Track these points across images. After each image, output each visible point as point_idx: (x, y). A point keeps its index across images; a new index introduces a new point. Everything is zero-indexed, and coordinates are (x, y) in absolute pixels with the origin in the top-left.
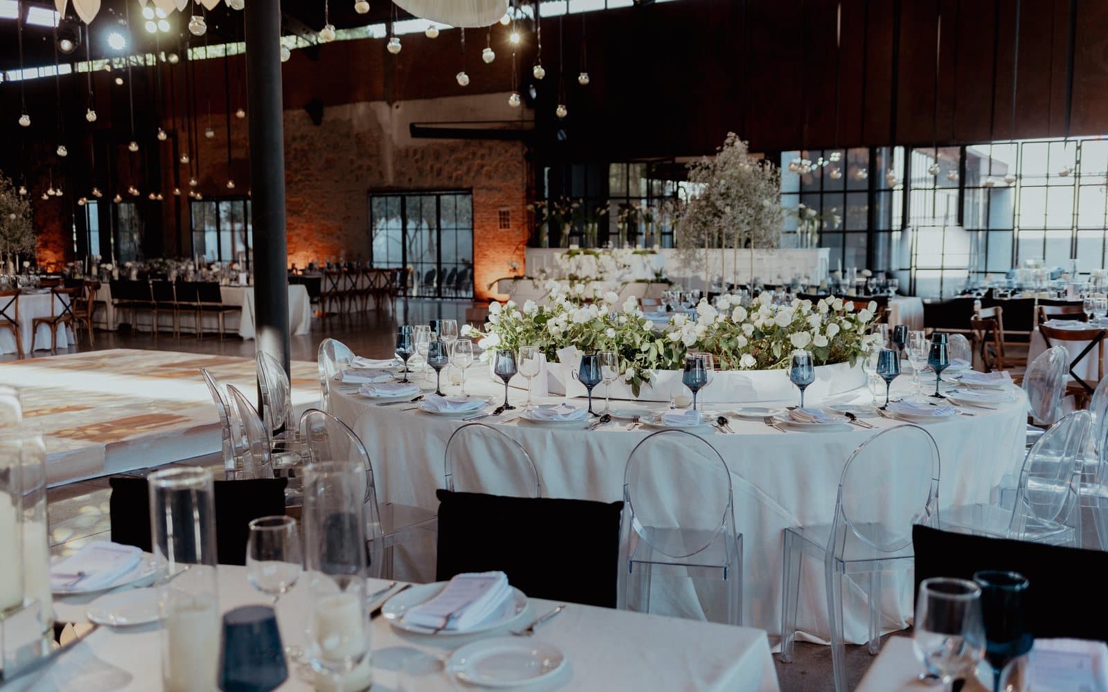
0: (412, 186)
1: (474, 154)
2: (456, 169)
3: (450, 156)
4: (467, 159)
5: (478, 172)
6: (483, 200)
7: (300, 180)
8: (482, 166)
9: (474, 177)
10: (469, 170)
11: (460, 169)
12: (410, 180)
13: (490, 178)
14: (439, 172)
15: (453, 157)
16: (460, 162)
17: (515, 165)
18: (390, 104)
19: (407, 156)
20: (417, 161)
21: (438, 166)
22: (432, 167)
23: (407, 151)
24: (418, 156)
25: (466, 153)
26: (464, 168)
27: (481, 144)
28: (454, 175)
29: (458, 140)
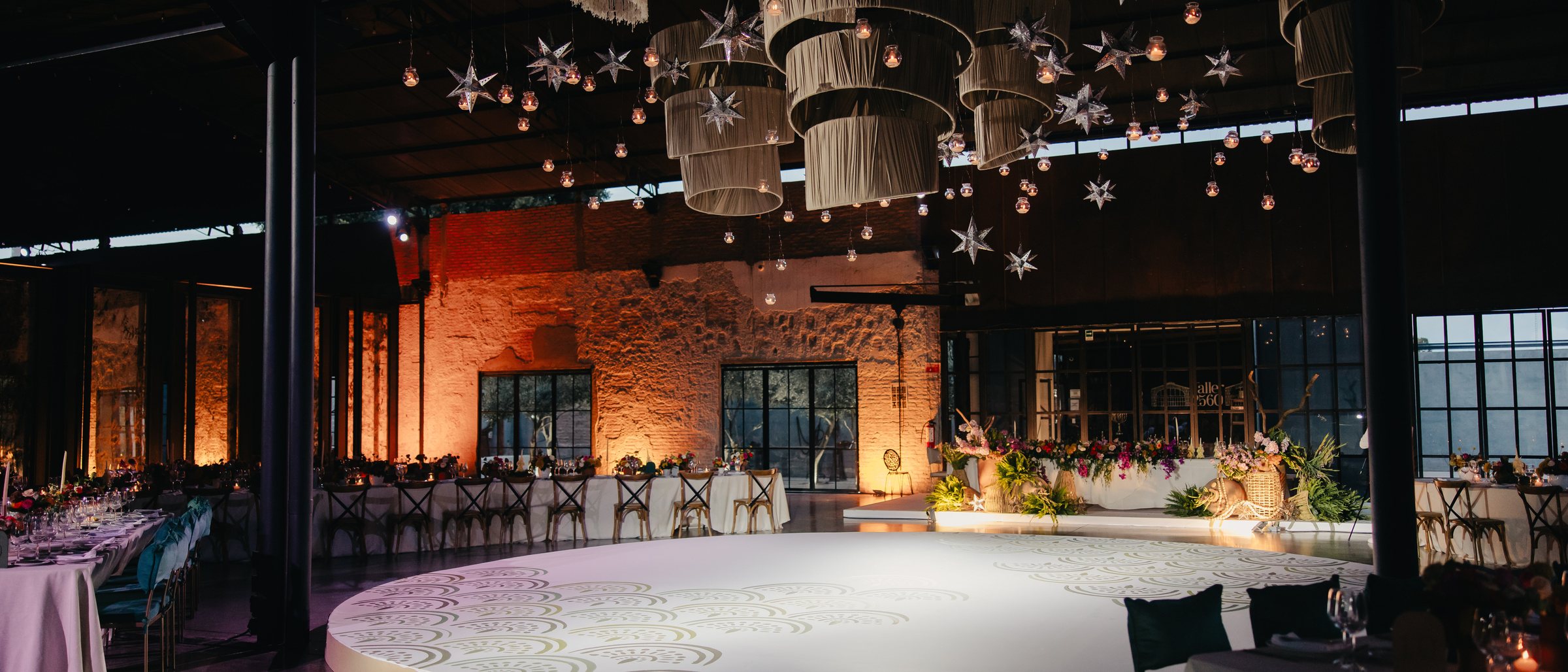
0: (778, 358)
1: (859, 322)
2: (835, 339)
3: (827, 324)
4: (850, 327)
5: (864, 342)
6: (870, 374)
7: (629, 352)
8: (870, 335)
9: (858, 348)
10: (851, 342)
11: (841, 339)
12: (775, 351)
13: (881, 348)
14: (813, 342)
15: (833, 324)
16: (840, 331)
17: (912, 334)
18: (751, 263)
19: (771, 323)
20: (784, 329)
21: (811, 335)
22: (804, 337)
23: (771, 318)
24: (786, 323)
25: (849, 320)
26: (847, 337)
27: (868, 309)
28: (834, 344)
29: (838, 305)
